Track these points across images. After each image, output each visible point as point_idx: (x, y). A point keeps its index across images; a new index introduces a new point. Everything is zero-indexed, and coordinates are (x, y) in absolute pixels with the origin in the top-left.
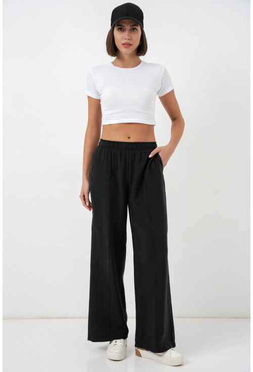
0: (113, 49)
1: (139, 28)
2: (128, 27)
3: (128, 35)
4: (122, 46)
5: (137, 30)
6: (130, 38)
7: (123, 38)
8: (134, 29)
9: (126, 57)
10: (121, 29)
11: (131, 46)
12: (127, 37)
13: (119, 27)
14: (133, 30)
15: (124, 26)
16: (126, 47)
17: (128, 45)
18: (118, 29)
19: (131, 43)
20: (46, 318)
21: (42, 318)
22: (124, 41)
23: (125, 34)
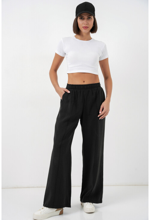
0: (77, 30)
1: (92, 17)
2: (86, 17)
3: (86, 22)
4: (82, 28)
5: (91, 18)
6: (87, 24)
7: (83, 23)
9: (84, 34)
10: (82, 18)
11: (88, 28)
12: (85, 23)
13: (81, 17)
14: (89, 18)
15: (83, 17)
16: (85, 29)
17: (86, 28)
18: (80, 18)
19: (88, 26)
20: (17, 188)
21: (15, 188)
22: (84, 25)
23: (85, 22)
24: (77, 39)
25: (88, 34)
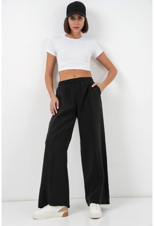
0: (68, 30)
1: (83, 18)
2: (77, 17)
4: (73, 28)
7: (74, 24)
8: (80, 18)
9: (75, 34)
10: (73, 19)
11: (79, 28)
12: (76, 23)
15: (74, 17)
16: (76, 29)
17: (77, 28)
18: (71, 18)
22: (75, 26)
24: (68, 38)
25: (79, 33)
